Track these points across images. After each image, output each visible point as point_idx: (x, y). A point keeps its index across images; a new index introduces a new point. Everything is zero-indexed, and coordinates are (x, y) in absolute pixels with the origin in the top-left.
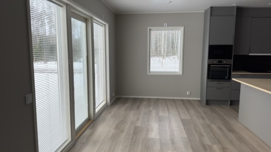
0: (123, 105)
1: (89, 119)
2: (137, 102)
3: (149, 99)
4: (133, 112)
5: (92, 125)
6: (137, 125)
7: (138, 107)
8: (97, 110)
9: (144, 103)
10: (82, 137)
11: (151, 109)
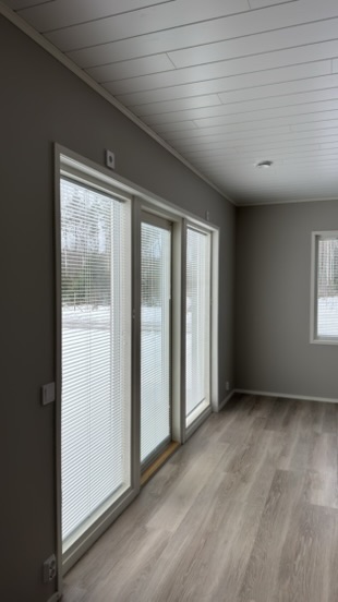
0: (250, 414)
1: (170, 441)
2: (283, 408)
3: (314, 404)
4: (272, 432)
5: (176, 455)
6: (281, 468)
7: (286, 423)
8: (189, 420)
9: (303, 413)
10: (153, 480)
11: (319, 429)
